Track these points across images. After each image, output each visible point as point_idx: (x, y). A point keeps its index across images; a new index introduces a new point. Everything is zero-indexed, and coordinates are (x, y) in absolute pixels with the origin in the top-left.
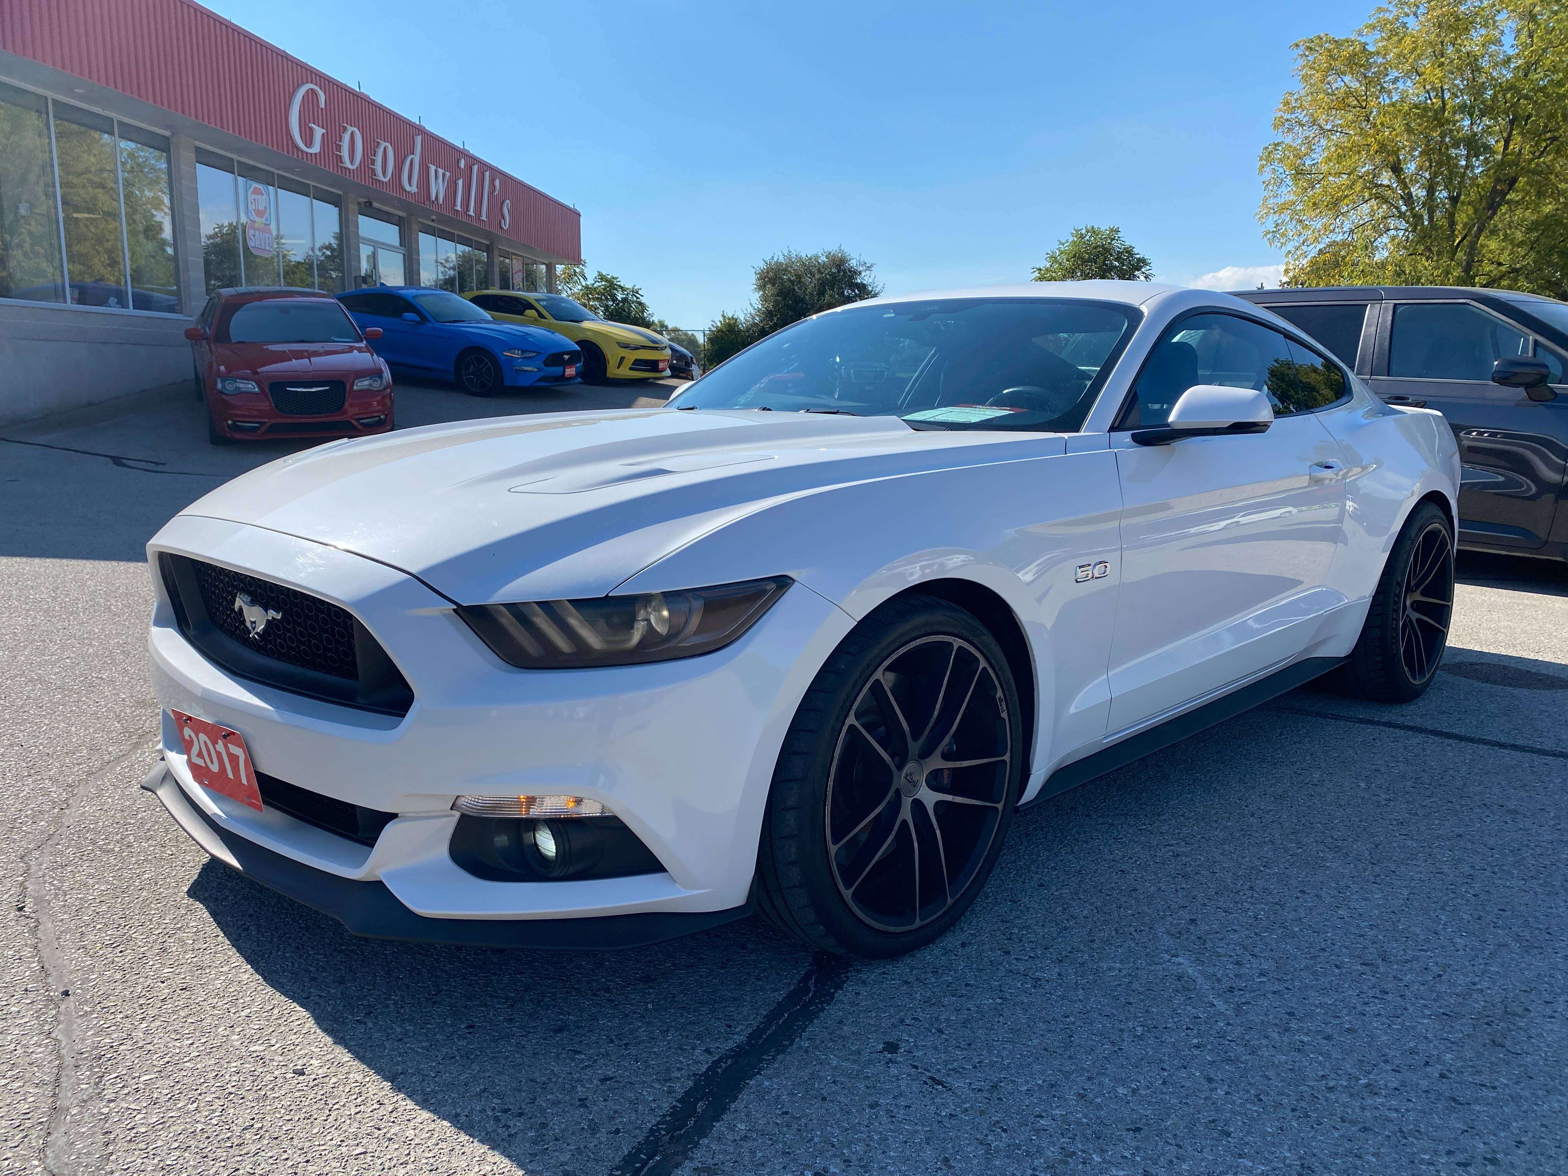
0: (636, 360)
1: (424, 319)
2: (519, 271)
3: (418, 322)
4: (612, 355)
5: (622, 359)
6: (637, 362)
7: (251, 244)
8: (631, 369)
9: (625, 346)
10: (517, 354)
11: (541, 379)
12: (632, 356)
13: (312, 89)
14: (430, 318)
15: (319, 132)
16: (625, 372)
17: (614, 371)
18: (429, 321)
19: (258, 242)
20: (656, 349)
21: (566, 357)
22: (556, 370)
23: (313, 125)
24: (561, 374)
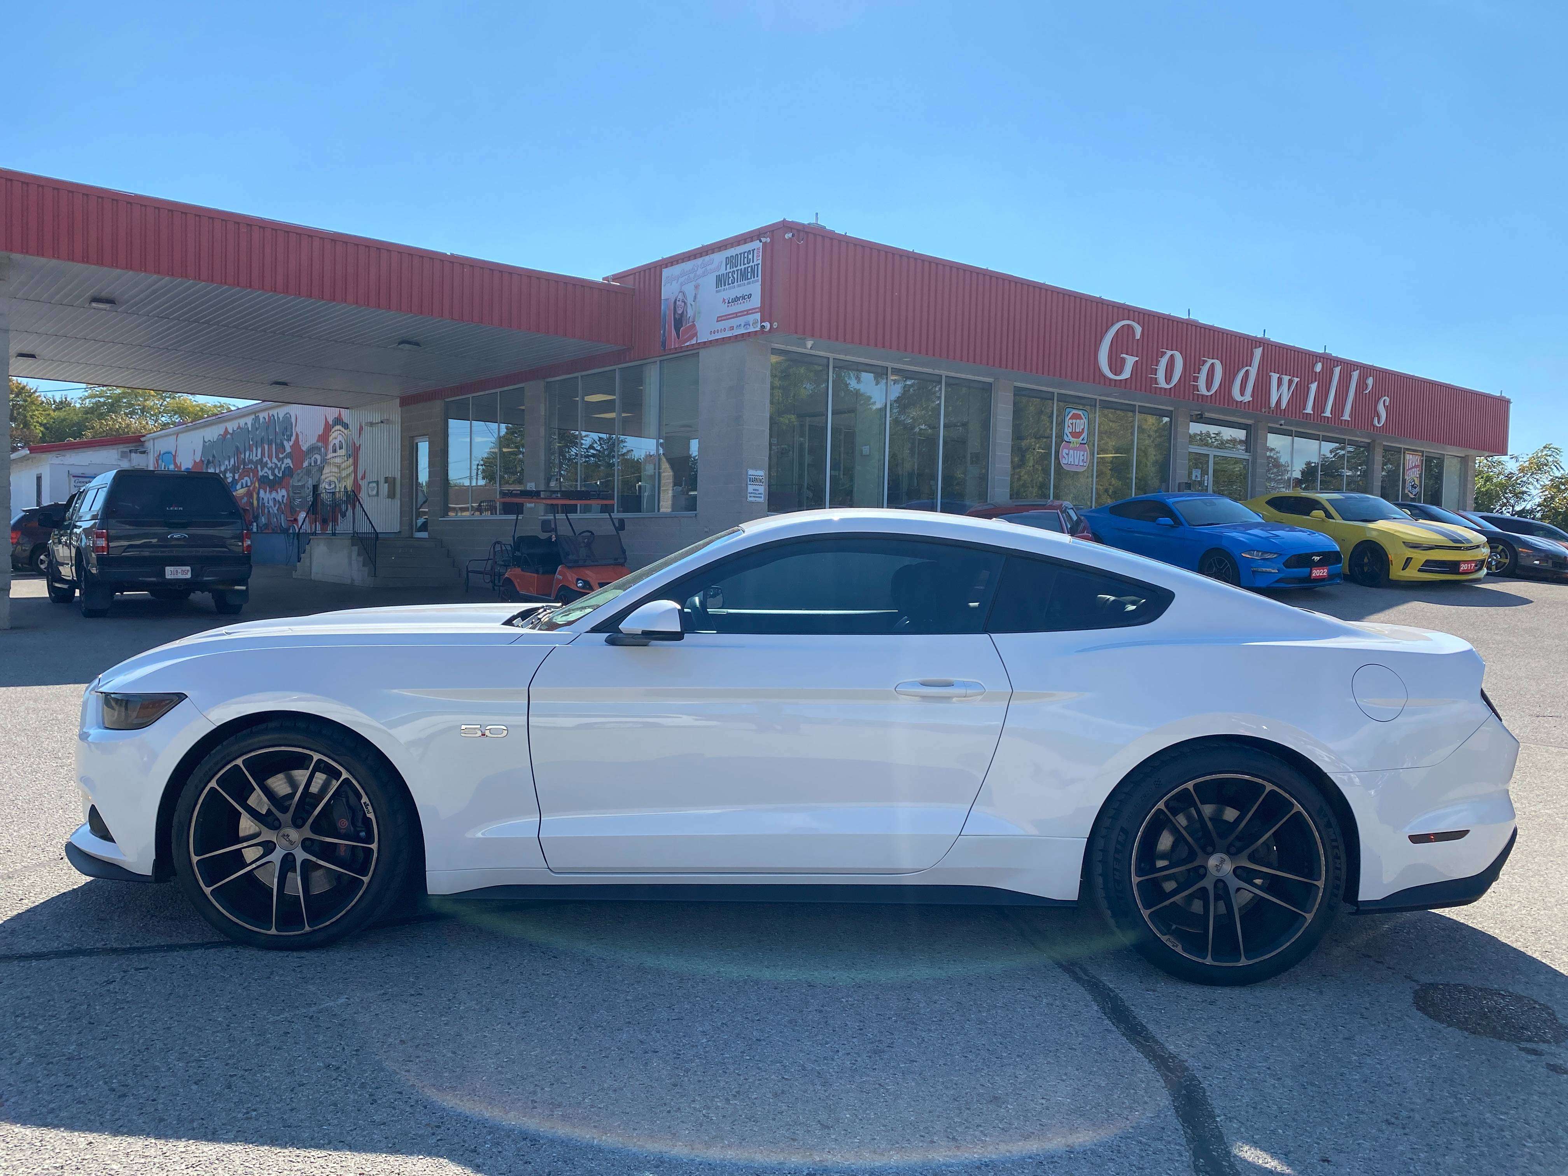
0: (1427, 561)
1: (1177, 522)
2: (1416, 466)
3: (1172, 526)
4: (1396, 555)
5: (1409, 560)
6: (1428, 563)
7: (1063, 461)
8: (1419, 571)
9: (1415, 546)
10: (1256, 556)
11: (1279, 581)
12: (1421, 557)
13: (1128, 325)
14: (1182, 519)
15: (1130, 361)
16: (1412, 574)
17: (1397, 572)
18: (1183, 525)
19: (1071, 459)
20: (1459, 548)
21: (1317, 558)
22: (1303, 571)
23: (1124, 356)
24: (1307, 575)
